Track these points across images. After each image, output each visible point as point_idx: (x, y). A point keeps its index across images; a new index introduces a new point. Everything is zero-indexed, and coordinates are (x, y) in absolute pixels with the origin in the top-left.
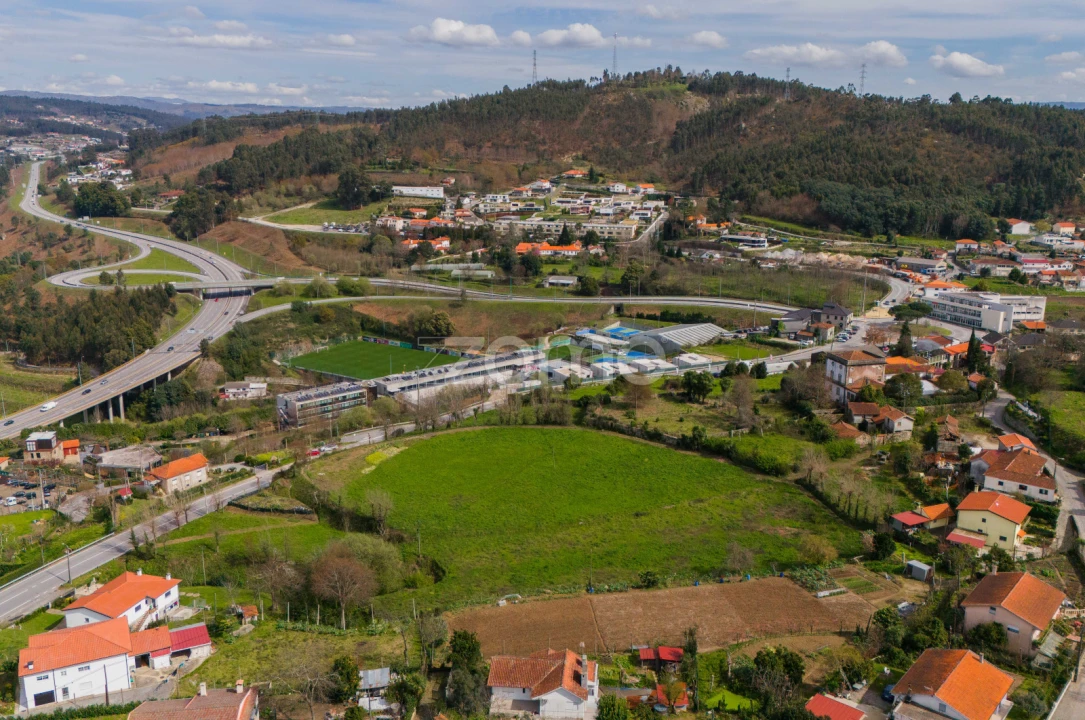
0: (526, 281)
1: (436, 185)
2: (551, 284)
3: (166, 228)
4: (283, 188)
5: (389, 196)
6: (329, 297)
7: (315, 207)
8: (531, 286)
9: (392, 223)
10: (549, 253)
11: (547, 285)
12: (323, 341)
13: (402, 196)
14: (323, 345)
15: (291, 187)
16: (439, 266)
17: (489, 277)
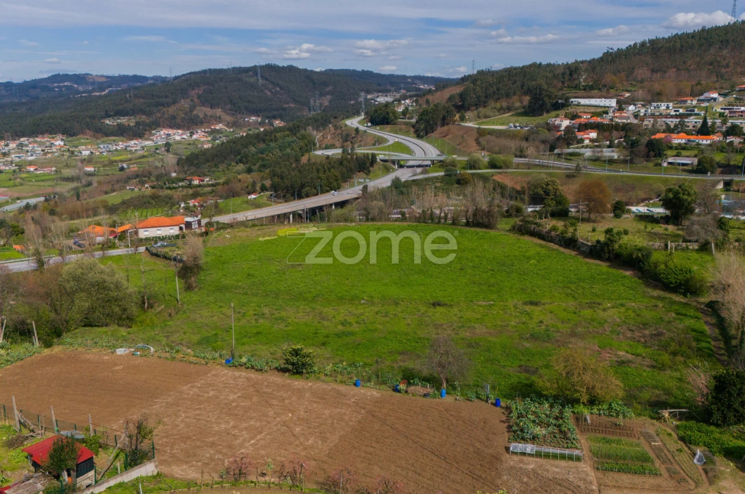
0: (647, 161)
1: (611, 98)
2: (669, 163)
3: (412, 130)
4: (498, 105)
5: (568, 106)
6: (480, 169)
7: (512, 115)
8: (651, 165)
9: (560, 122)
10: (683, 141)
11: (665, 165)
12: (457, 198)
13: (579, 105)
14: (456, 200)
15: (504, 104)
16: (577, 150)
17: (616, 157)
